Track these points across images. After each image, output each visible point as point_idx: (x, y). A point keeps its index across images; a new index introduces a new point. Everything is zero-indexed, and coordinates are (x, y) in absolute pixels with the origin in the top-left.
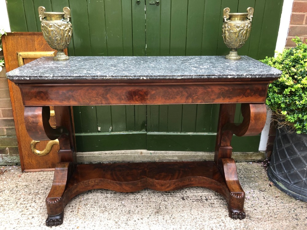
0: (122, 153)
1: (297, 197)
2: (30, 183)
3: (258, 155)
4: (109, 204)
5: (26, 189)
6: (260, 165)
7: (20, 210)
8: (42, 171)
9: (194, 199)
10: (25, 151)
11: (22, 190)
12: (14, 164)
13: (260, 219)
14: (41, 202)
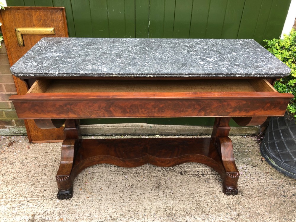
0: (124, 127)
1: (287, 173)
2: (39, 155)
3: (252, 130)
4: (113, 178)
5: (35, 161)
6: (254, 139)
7: (33, 183)
8: (48, 142)
9: (191, 174)
10: (31, 125)
11: (32, 162)
12: (21, 135)
13: (251, 196)
14: (51, 175)
